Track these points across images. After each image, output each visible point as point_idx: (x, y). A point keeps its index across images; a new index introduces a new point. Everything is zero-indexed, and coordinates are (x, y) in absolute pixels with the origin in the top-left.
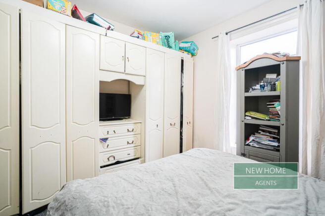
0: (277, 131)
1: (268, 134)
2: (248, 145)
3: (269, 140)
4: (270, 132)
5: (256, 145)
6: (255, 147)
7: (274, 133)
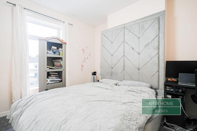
0: (57, 74)
1: (55, 76)
2: (48, 84)
3: (56, 79)
4: (55, 75)
5: (52, 82)
6: (52, 83)
7: (57, 75)
